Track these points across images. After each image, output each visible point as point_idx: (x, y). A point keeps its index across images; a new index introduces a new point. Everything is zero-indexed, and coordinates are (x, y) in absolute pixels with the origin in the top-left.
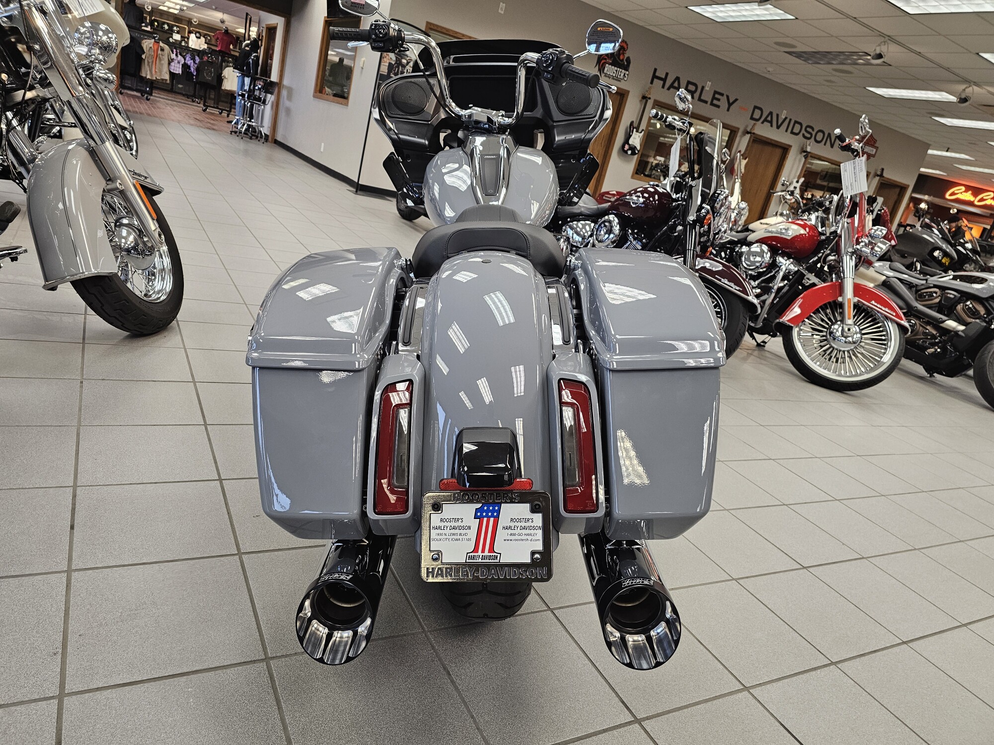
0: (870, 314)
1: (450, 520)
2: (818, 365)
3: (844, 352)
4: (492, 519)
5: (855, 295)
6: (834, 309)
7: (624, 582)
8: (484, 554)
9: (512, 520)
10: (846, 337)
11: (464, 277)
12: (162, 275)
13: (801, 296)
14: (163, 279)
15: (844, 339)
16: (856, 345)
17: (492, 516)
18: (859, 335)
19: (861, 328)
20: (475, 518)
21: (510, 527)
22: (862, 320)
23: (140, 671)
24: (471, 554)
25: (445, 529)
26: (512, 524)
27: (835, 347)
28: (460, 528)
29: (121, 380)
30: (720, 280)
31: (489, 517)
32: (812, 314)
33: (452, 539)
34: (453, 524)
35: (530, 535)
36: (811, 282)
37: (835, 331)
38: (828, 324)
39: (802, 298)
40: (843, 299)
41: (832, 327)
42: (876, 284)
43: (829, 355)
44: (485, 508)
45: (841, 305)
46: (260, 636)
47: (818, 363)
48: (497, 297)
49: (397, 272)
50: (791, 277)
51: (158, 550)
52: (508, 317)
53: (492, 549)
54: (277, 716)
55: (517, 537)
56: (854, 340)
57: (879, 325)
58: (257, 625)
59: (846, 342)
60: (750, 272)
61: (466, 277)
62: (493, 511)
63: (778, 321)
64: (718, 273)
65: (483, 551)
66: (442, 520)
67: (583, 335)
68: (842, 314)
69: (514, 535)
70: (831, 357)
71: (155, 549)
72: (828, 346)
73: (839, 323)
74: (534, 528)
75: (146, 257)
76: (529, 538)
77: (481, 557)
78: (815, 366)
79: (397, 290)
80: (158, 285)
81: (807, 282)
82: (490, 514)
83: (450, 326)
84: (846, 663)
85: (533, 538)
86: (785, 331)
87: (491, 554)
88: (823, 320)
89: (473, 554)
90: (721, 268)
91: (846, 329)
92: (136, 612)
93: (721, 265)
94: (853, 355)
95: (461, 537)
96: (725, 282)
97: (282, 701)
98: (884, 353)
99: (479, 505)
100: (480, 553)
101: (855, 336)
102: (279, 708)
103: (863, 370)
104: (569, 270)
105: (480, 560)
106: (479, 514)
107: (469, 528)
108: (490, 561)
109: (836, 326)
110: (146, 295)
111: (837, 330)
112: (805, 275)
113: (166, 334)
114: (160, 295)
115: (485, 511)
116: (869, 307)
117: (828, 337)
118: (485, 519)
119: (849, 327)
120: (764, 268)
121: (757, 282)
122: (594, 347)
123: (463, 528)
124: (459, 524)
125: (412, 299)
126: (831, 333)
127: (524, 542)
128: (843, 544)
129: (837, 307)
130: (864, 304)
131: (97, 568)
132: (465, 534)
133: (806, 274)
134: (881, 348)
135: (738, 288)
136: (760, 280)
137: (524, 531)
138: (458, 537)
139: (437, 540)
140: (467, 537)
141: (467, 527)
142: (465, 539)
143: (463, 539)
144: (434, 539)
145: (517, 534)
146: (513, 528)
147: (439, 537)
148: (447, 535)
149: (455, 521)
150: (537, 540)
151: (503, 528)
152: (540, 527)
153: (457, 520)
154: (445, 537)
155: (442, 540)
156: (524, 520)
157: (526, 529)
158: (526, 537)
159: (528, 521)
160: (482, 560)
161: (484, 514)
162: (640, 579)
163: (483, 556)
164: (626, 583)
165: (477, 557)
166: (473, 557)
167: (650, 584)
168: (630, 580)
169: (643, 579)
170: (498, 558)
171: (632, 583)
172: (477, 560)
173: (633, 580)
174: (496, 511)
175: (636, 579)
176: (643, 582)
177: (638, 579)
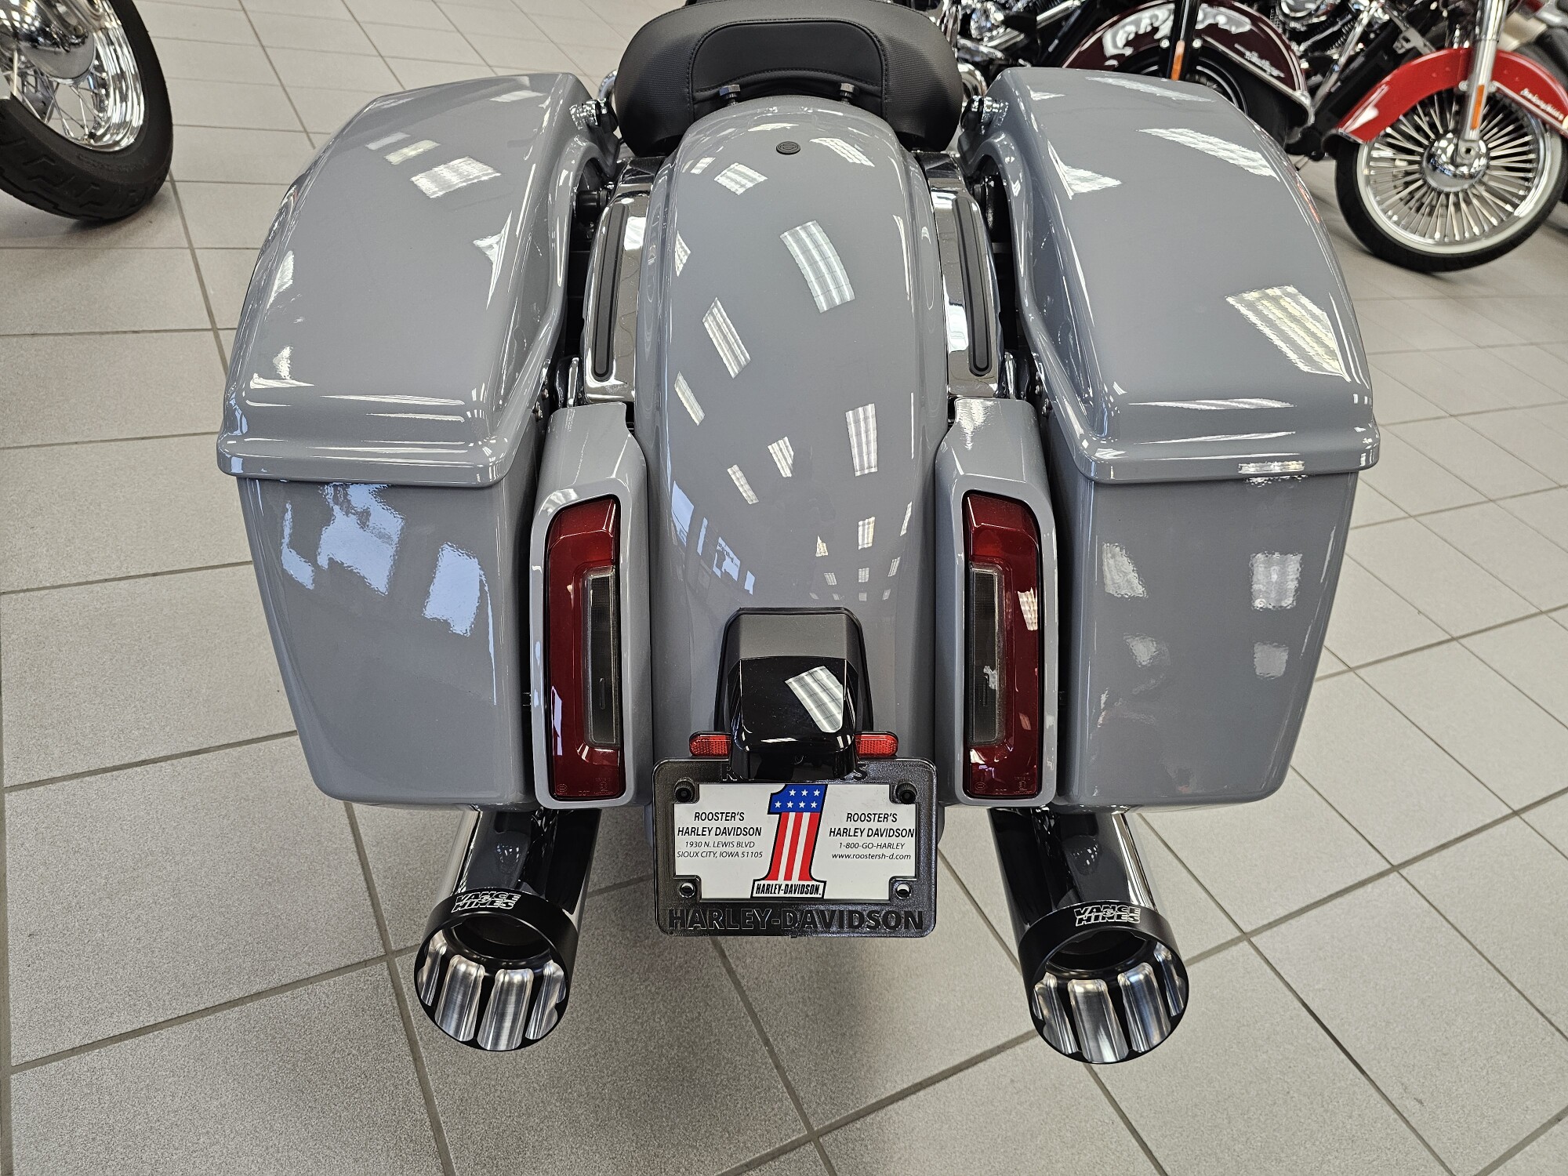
0: (1513, 117)
1: (715, 816)
2: (1395, 223)
3: (1447, 195)
4: (806, 816)
5: (1496, 75)
6: (1446, 105)
7: (1079, 913)
8: (789, 883)
9: (850, 817)
10: (1457, 166)
11: (738, 179)
12: (121, 88)
13: (1388, 79)
14: (124, 98)
15: (1452, 168)
16: (1472, 181)
17: (807, 809)
18: (1483, 161)
19: (1490, 146)
20: (769, 813)
21: (846, 832)
22: (1495, 130)
23: (150, 1005)
24: (762, 882)
25: (707, 833)
26: (852, 825)
27: (1433, 184)
28: (737, 831)
29: (70, 334)
30: (1242, 55)
31: (799, 812)
32: (1401, 118)
33: (721, 854)
34: (723, 824)
35: (890, 846)
36: (1408, 46)
37: (1439, 152)
38: (1427, 137)
39: (1387, 83)
40: (1469, 86)
41: (1436, 144)
42: (1525, 40)
43: (1418, 201)
44: (792, 793)
45: (1462, 99)
46: (373, 905)
47: (1395, 218)
48: (810, 235)
49: (580, 145)
50: (1372, 36)
51: (167, 729)
52: (838, 287)
53: (806, 873)
54: (412, 1076)
55: (860, 851)
56: (1473, 170)
57: (1527, 139)
58: (367, 883)
59: (1455, 175)
60: (1293, 24)
61: (744, 181)
62: (809, 799)
63: (1333, 131)
64: (1241, 38)
65: (788, 877)
66: (697, 816)
67: (1016, 339)
68: (1461, 115)
69: (855, 846)
70: (1422, 204)
71: (163, 728)
72: (1420, 183)
73: (1450, 135)
74: (898, 833)
75: (73, 49)
76: (888, 852)
77: (783, 887)
78: (1388, 223)
79: (581, 196)
80: (115, 111)
81: (1402, 47)
82: (802, 805)
83: (706, 308)
84: (1416, 866)
85: (896, 852)
86: (1345, 152)
87: (806, 882)
88: (1418, 129)
89: (766, 882)
90: (1246, 26)
91: (1462, 149)
92: (135, 874)
93: (1247, 20)
94: (1465, 201)
95: (740, 850)
96: (1252, 60)
97: (420, 1043)
98: (1523, 198)
99: (778, 787)
100: (781, 880)
101: (1476, 163)
102: (415, 1060)
103: (1476, 230)
104: (977, 127)
105: (782, 894)
106: (778, 805)
107: (758, 832)
108: (804, 895)
109: (1443, 143)
110: (92, 136)
111: (1444, 151)
112: (1401, 32)
113: (151, 214)
114: (121, 136)
115: (792, 799)
116: (1513, 100)
117: (1424, 163)
118: (792, 815)
119: (1468, 145)
120: (1323, 14)
121: (1303, 47)
122: (1043, 377)
123: (746, 832)
124: (736, 823)
125: (616, 223)
126: (1431, 156)
127: (876, 860)
128: (1420, 612)
129: (1452, 100)
130: (1506, 96)
131: (53, 780)
132: (750, 844)
133: (1403, 28)
134: (1520, 187)
135: (1276, 73)
136: (1309, 43)
137: (876, 840)
138: (735, 850)
139: (689, 854)
140: (754, 850)
141: (752, 830)
142: (750, 854)
143: (746, 854)
144: (683, 854)
145: (861, 844)
146: (852, 833)
147: (694, 849)
148: (711, 844)
149: (728, 818)
150: (904, 857)
151: (831, 832)
152: (910, 830)
153: (732, 817)
154: (707, 849)
155: (699, 855)
156: (877, 816)
157: (882, 836)
158: (880, 851)
159: (885, 820)
160: (785, 893)
161: (790, 805)
162: (1114, 908)
163: (787, 885)
164: (1083, 916)
165: (776, 888)
166: (768, 889)
167: (1135, 920)
168: (1093, 909)
169: (1119, 910)
170: (821, 891)
171: (1097, 918)
172: (775, 893)
173: (1098, 910)
174: (815, 799)
175: (1105, 908)
176: (1119, 917)
177: (1108, 908)
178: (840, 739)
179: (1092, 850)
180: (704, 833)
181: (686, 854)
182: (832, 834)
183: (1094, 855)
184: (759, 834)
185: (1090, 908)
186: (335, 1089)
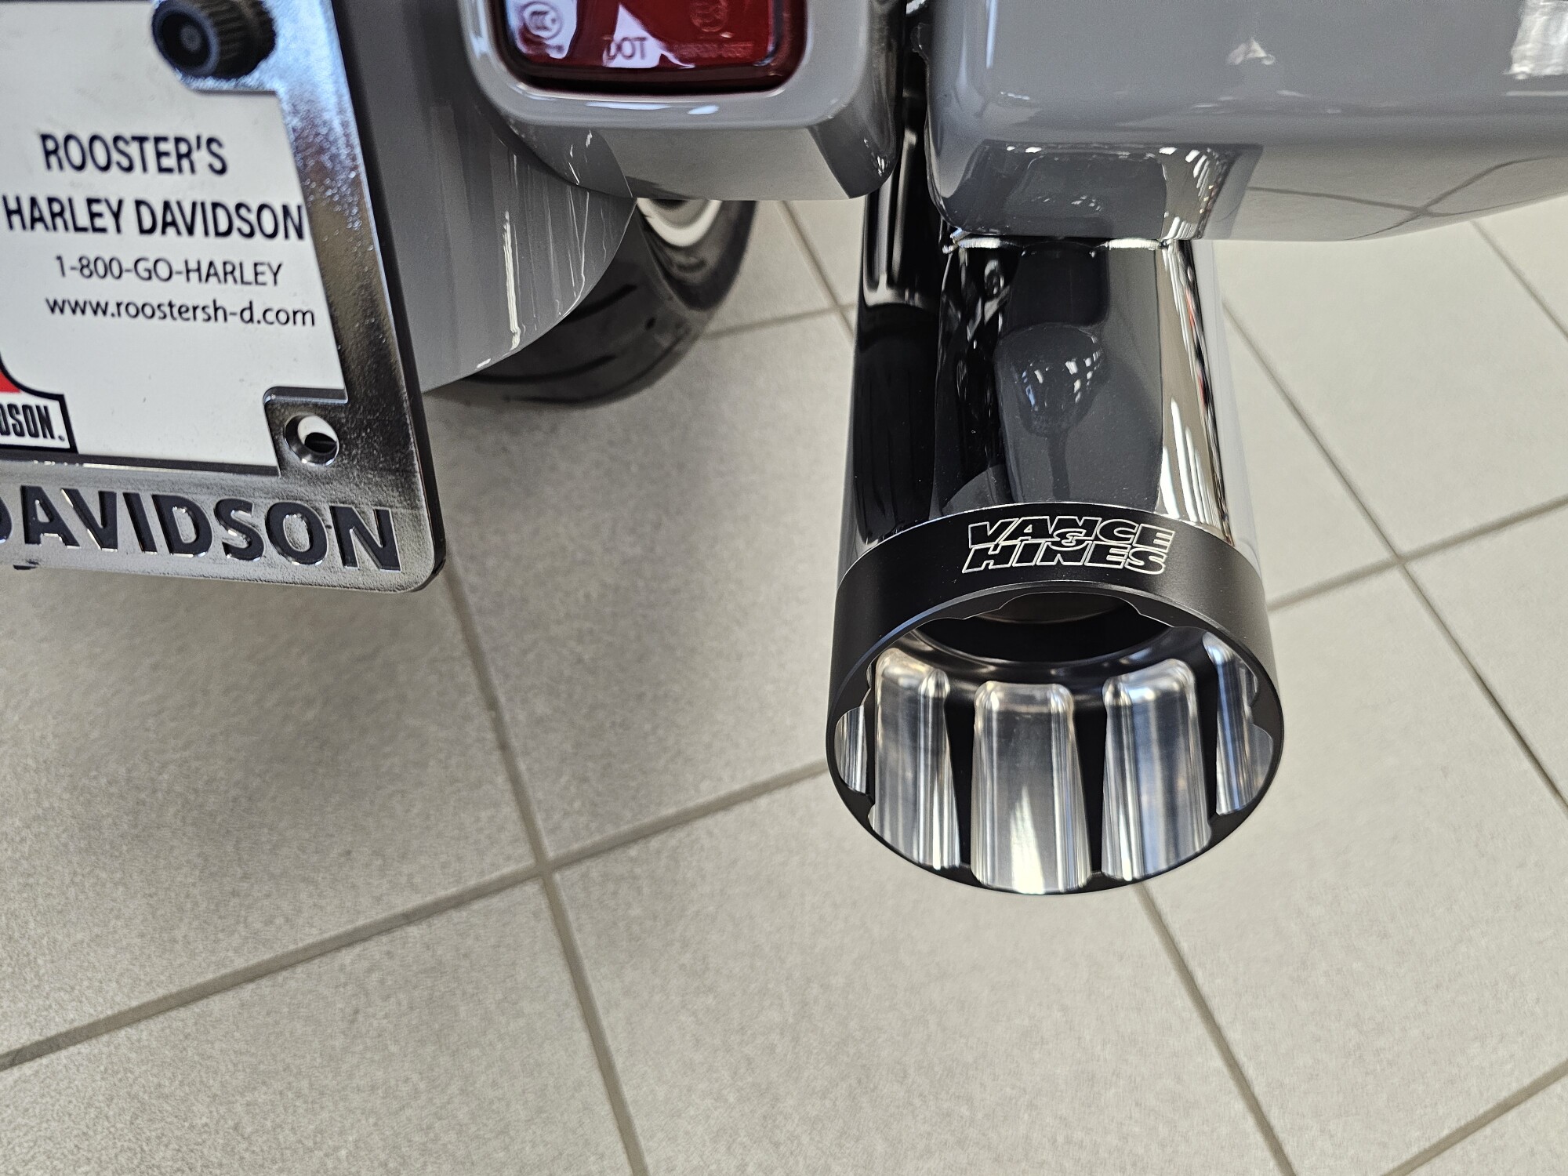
7: (981, 536)
9: (53, 150)
21: (61, 212)
26: (71, 187)
55: (132, 289)
69: (110, 268)
74: (247, 221)
76: (232, 296)
127: (198, 326)
137: (173, 247)
145: (128, 264)
146: (83, 218)
150: (291, 316)
151: (9, 213)
152: (286, 210)
156: (149, 147)
157: (191, 230)
158: (200, 293)
159: (185, 163)
162: (1089, 527)
164: (991, 545)
167: (1149, 565)
168: (1024, 524)
169: (1107, 532)
170: (58, 426)
171: (1029, 552)
173: (1040, 531)
175: (1062, 524)
176: (1101, 553)
177: (1074, 524)
179: (1080, 364)
182: (16, 219)
183: (1084, 381)
185: (1017, 522)
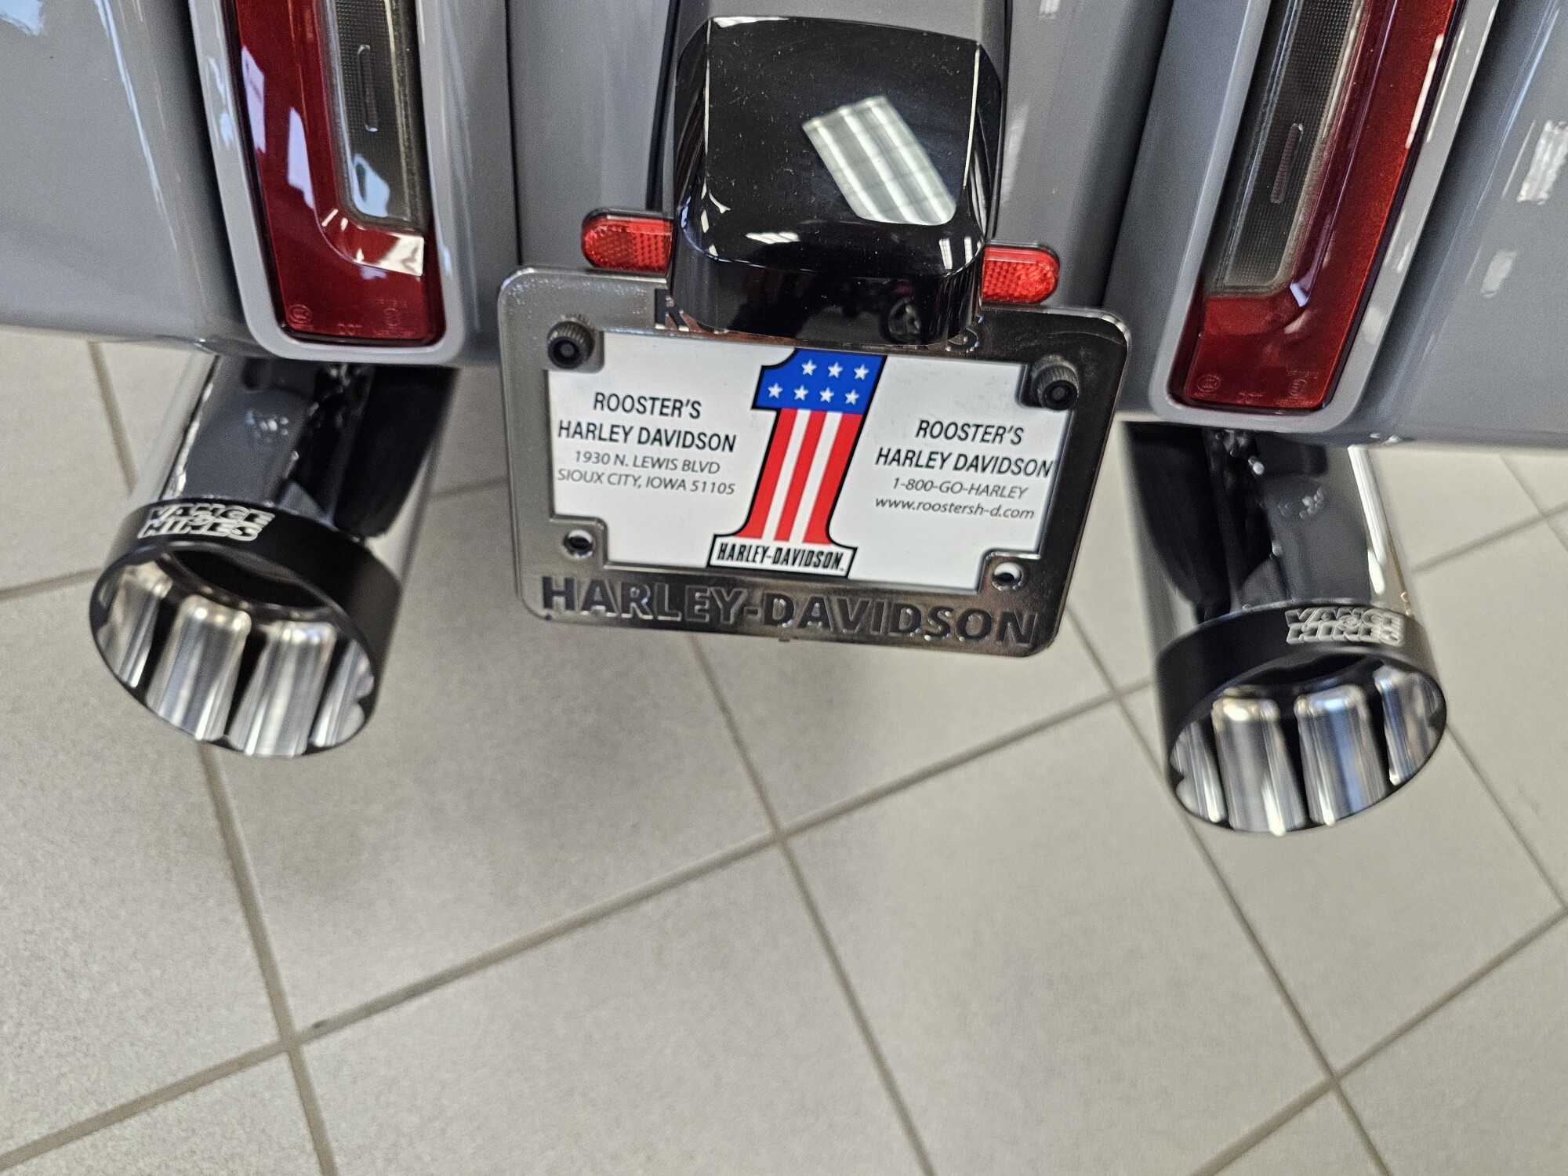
1: (640, 404)
4: (833, 420)
7: (1296, 620)
8: (785, 545)
9: (924, 428)
17: (837, 404)
20: (755, 406)
21: (912, 457)
24: (730, 541)
25: (621, 437)
26: (925, 445)
28: (684, 439)
31: (819, 410)
33: (650, 482)
34: (654, 421)
35: (998, 491)
44: (809, 368)
53: (820, 529)
55: (934, 496)
62: (841, 386)
65: (784, 533)
66: (600, 400)
69: (926, 486)
74: (1019, 467)
76: (990, 502)
77: (771, 552)
85: (1007, 503)
87: (817, 548)
89: (739, 541)
95: (689, 477)
99: (778, 353)
100: (769, 538)
105: (768, 564)
106: (775, 390)
107: (729, 443)
108: (810, 569)
115: (806, 381)
118: (803, 416)
123: (703, 441)
124: (682, 422)
127: (965, 516)
132: (710, 467)
137: (970, 477)
138: (678, 475)
139: (583, 476)
140: (718, 478)
141: (715, 439)
142: (709, 487)
143: (700, 485)
144: (570, 475)
145: (937, 483)
146: (923, 461)
147: (591, 467)
148: (629, 461)
149: (665, 411)
150: (1020, 514)
151: (881, 455)
152: (1045, 463)
153: (674, 408)
154: (620, 469)
155: (604, 478)
156: (981, 431)
157: (984, 469)
158: (973, 500)
159: (998, 438)
160: (775, 562)
161: (801, 393)
162: (1358, 615)
163: (780, 550)
164: (1303, 626)
165: (756, 553)
166: (741, 553)
167: (1392, 640)
168: (1320, 614)
169: (1368, 618)
170: (844, 564)
171: (1329, 631)
172: (754, 561)
173: (1333, 617)
174: (856, 385)
175: (1343, 614)
176: (1368, 632)
177: (1350, 614)
178: (945, 246)
180: (614, 437)
181: (576, 476)
182: (882, 459)
184: (731, 448)
185: (1316, 611)
186: (61, 757)
